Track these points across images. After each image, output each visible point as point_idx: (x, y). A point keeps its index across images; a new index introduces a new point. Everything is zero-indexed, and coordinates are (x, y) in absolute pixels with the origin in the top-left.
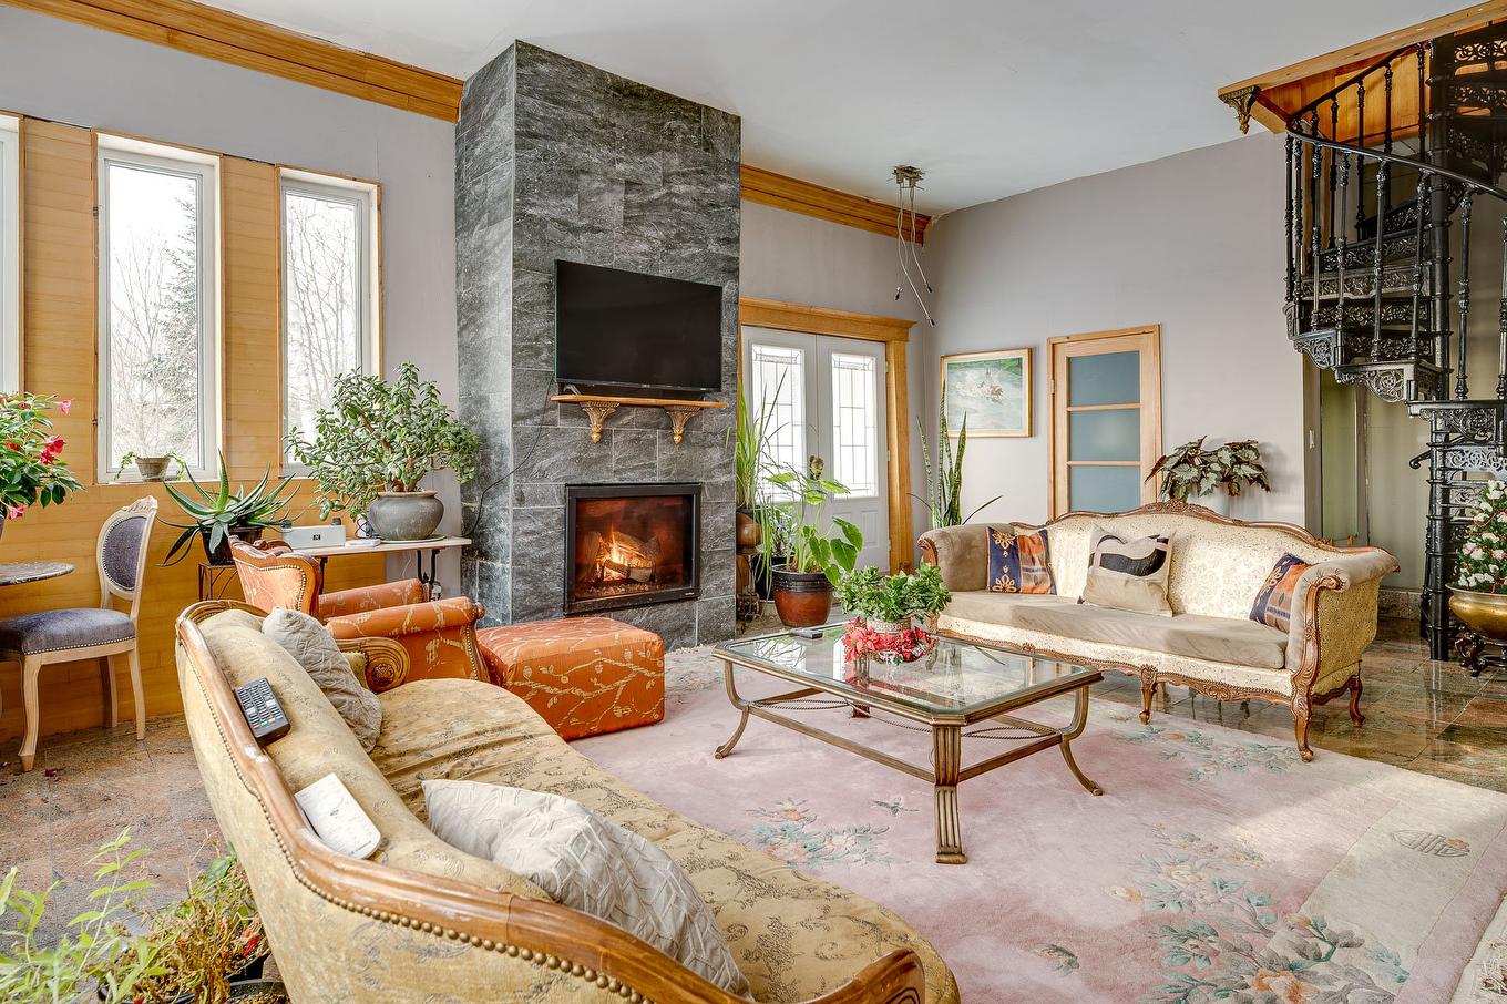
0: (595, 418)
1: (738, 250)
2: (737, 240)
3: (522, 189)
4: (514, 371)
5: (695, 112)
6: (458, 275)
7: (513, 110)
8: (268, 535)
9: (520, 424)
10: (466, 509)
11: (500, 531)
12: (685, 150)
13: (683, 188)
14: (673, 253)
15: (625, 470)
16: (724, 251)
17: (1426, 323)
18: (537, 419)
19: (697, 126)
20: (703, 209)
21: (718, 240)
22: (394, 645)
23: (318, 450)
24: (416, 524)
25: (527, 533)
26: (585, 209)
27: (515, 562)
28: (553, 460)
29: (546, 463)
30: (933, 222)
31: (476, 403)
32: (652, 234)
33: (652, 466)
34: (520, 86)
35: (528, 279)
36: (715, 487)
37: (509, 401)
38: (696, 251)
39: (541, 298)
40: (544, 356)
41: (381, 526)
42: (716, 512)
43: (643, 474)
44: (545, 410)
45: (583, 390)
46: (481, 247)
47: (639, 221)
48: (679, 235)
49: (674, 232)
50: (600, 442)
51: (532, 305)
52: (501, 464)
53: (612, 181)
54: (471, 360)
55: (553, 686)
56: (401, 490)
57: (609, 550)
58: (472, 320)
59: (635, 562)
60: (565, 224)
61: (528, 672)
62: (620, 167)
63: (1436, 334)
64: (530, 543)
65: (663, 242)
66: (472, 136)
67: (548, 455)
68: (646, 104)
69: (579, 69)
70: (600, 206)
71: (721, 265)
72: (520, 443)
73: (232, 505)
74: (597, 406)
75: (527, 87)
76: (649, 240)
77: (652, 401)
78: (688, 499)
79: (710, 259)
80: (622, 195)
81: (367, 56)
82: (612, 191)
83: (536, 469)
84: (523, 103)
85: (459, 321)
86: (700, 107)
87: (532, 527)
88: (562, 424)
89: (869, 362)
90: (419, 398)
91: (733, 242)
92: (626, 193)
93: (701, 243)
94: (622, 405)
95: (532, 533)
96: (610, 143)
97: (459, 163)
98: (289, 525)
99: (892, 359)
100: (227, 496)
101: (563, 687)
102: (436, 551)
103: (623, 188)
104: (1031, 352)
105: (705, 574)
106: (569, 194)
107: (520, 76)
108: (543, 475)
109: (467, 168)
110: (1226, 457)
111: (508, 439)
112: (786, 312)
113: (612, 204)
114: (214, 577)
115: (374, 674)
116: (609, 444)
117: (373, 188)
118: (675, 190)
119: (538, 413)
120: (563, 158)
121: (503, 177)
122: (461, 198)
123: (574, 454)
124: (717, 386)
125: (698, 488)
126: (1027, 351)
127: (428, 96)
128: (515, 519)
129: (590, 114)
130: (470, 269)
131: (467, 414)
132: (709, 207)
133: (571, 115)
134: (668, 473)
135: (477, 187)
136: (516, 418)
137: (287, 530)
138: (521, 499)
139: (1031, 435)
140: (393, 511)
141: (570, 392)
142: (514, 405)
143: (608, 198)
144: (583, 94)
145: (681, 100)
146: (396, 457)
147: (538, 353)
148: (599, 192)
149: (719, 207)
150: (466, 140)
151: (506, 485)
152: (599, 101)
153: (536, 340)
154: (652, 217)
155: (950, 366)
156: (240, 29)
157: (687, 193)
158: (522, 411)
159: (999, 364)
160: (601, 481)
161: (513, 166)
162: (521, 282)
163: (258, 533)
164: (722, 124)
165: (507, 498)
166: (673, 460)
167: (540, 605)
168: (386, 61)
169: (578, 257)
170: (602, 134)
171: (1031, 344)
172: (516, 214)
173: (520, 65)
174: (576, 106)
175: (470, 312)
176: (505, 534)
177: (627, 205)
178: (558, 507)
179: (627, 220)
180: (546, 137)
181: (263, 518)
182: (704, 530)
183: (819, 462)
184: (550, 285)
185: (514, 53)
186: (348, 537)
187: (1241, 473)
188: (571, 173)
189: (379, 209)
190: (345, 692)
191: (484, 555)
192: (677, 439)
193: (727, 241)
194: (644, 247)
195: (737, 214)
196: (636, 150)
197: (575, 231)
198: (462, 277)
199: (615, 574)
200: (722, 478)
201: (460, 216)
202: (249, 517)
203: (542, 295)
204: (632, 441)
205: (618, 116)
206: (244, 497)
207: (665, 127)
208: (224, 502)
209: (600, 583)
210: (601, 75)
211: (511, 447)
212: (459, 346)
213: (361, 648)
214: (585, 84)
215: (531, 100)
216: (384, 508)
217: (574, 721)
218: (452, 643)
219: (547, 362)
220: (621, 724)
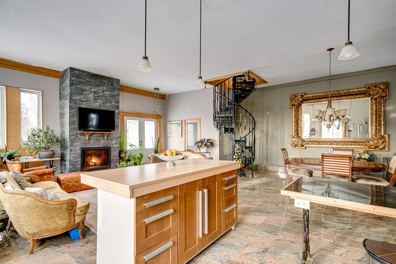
0: (87, 135)
1: (119, 104)
2: (119, 102)
3: (71, 94)
4: (69, 127)
5: (110, 79)
6: (60, 108)
7: (69, 80)
8: (16, 158)
9: (71, 137)
10: (61, 152)
11: (67, 156)
12: (107, 86)
13: (107, 93)
14: (104, 105)
15: (94, 145)
16: (116, 104)
17: (232, 121)
18: (74, 136)
19: (110, 81)
20: (111, 97)
21: (115, 102)
22: (36, 176)
23: (28, 142)
24: (48, 156)
25: (72, 157)
26: (85, 97)
27: (70, 162)
28: (78, 143)
29: (76, 144)
30: (167, 96)
31: (63, 133)
32: (100, 102)
33: (100, 144)
34: (70, 75)
35: (73, 110)
36: (114, 148)
37: (68, 133)
38: (110, 104)
39: (75, 114)
40: (76, 124)
41: (41, 156)
42: (114, 152)
43: (98, 146)
44: (76, 134)
45: (84, 131)
46: (64, 104)
47: (97, 99)
48: (106, 102)
49: (105, 101)
50: (89, 140)
51: (73, 115)
52: (67, 144)
53: (91, 92)
54: (62, 124)
55: (70, 183)
56: (46, 149)
57: (92, 159)
58: (62, 117)
59: (97, 162)
60: (80, 100)
61: (65, 181)
62: (92, 89)
63: (233, 123)
64: (73, 159)
65: (102, 103)
66: (62, 82)
67: (77, 142)
68: (99, 78)
69: (84, 72)
70: (88, 97)
71: (115, 107)
72: (71, 140)
73: (8, 153)
74: (87, 134)
75: (72, 75)
76: (99, 103)
77: (99, 132)
78: (108, 150)
79: (113, 106)
80: (93, 95)
81: (39, 67)
82: (91, 94)
83: (74, 145)
84: (71, 79)
85: (60, 117)
86: (111, 78)
87: (73, 156)
88: (80, 137)
89: (153, 123)
90: (50, 132)
91: (118, 102)
92: (94, 94)
93: (111, 103)
94: (93, 133)
95: (73, 157)
96: (91, 85)
97: (60, 87)
98: (21, 156)
99: (158, 122)
100: (7, 151)
101: (73, 183)
102: (53, 160)
103: (93, 93)
104: (182, 121)
105: (112, 163)
106: (81, 95)
107: (70, 74)
108: (76, 146)
109: (62, 89)
110: (206, 141)
111: (68, 140)
112: (134, 114)
113: (91, 96)
114: (4, 167)
115: (32, 181)
116: (90, 140)
117: (41, 92)
118: (105, 93)
119: (75, 135)
120: (80, 88)
121: (67, 91)
122: (60, 94)
123: (83, 142)
124: (114, 129)
125: (110, 148)
126: (181, 121)
127: (53, 74)
128: (69, 154)
129: (86, 80)
130: (62, 107)
131: (61, 135)
132: (113, 96)
133: (82, 80)
134: (103, 145)
135: (63, 92)
136: (70, 136)
137: (20, 157)
138: (71, 151)
139: (182, 137)
140: (44, 153)
141: (81, 131)
142: (69, 134)
143: (90, 95)
144: (84, 76)
145: (106, 77)
146: (44, 143)
147: (75, 124)
148: (88, 94)
149: (115, 96)
150: (61, 83)
151: (68, 148)
152: (88, 77)
153: (74, 122)
154: (100, 98)
155: (169, 123)
156: (10, 62)
157: (108, 94)
158: (71, 135)
159: (177, 123)
160: (89, 147)
161: (69, 90)
162: (71, 111)
163: (13, 158)
164: (115, 81)
165: (68, 151)
166: (105, 143)
167: (75, 170)
168: (43, 68)
169: (84, 106)
170: (89, 84)
171: (182, 120)
172: (70, 99)
173: (70, 71)
174: (83, 79)
175: (62, 115)
176: (68, 157)
177: (94, 96)
178: (79, 152)
179: (94, 99)
180: (76, 84)
181: (15, 155)
182: (111, 155)
183: (142, 142)
184: (77, 111)
185: (69, 69)
186: (34, 158)
187: (208, 144)
188: (82, 91)
189: (42, 96)
190: (23, 182)
191: (64, 161)
192: (105, 139)
193: (117, 102)
194: (98, 104)
195: (119, 97)
196: (96, 86)
197: (83, 101)
198: (61, 108)
199: (93, 164)
200: (116, 146)
201: (60, 97)
202: (12, 155)
203: (75, 113)
204: (96, 139)
205: (92, 80)
206: (10, 152)
207: (103, 82)
208: (6, 152)
209: (89, 166)
210: (88, 73)
211: (69, 141)
212: (60, 122)
213: (30, 177)
214: (85, 74)
215: (73, 78)
216: (41, 153)
217: (75, 189)
218: (50, 176)
219: (77, 125)
220: (84, 189)
